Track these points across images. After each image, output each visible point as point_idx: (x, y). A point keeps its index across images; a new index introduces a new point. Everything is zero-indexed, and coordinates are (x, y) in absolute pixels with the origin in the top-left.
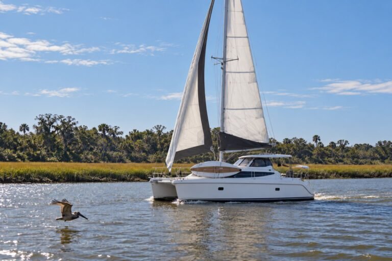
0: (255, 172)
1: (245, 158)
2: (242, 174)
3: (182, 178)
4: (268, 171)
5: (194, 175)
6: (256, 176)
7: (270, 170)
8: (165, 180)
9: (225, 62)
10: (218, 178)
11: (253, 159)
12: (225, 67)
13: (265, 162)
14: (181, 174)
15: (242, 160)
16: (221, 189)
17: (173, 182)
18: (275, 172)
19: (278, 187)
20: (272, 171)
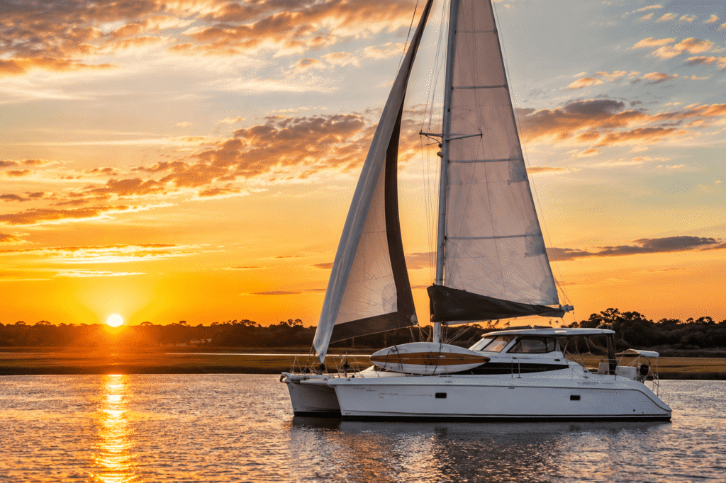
0: (521, 364)
1: (497, 337)
2: (489, 368)
3: (350, 375)
4: (553, 362)
5: (376, 369)
6: (522, 372)
7: (558, 360)
8: (314, 378)
9: (446, 141)
10: (433, 375)
11: (516, 338)
12: (447, 152)
13: (546, 344)
14: (347, 368)
15: (490, 340)
16: (441, 396)
17: (330, 382)
18: (571, 363)
19: (575, 393)
20: (563, 362)
